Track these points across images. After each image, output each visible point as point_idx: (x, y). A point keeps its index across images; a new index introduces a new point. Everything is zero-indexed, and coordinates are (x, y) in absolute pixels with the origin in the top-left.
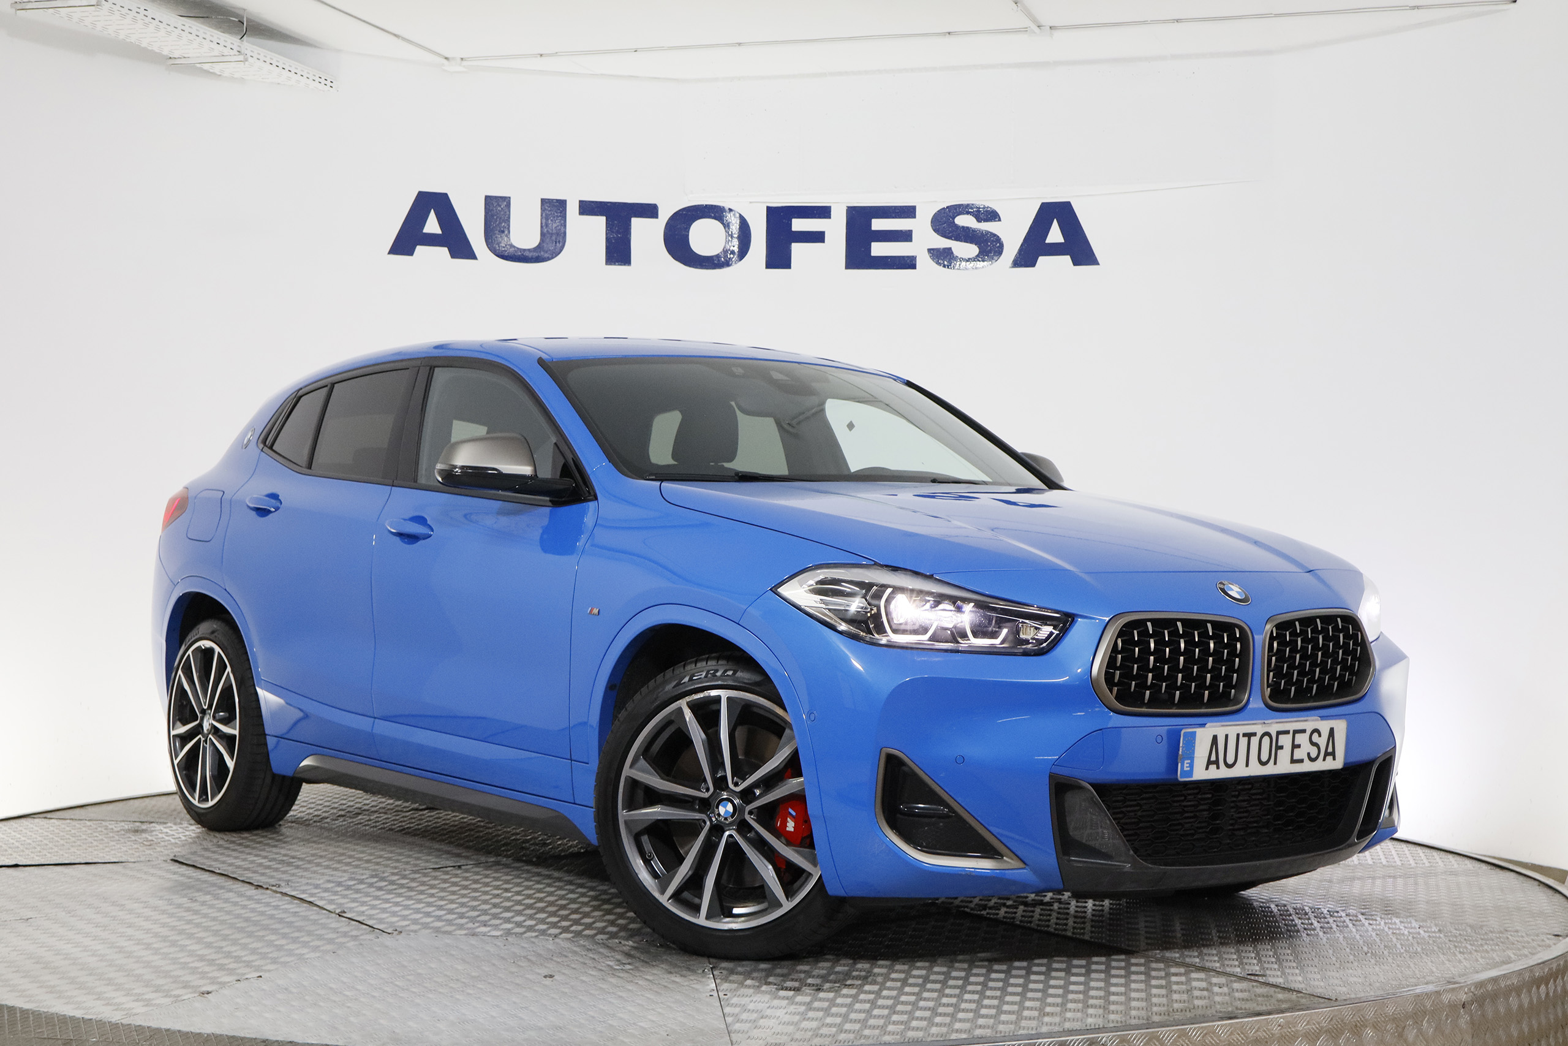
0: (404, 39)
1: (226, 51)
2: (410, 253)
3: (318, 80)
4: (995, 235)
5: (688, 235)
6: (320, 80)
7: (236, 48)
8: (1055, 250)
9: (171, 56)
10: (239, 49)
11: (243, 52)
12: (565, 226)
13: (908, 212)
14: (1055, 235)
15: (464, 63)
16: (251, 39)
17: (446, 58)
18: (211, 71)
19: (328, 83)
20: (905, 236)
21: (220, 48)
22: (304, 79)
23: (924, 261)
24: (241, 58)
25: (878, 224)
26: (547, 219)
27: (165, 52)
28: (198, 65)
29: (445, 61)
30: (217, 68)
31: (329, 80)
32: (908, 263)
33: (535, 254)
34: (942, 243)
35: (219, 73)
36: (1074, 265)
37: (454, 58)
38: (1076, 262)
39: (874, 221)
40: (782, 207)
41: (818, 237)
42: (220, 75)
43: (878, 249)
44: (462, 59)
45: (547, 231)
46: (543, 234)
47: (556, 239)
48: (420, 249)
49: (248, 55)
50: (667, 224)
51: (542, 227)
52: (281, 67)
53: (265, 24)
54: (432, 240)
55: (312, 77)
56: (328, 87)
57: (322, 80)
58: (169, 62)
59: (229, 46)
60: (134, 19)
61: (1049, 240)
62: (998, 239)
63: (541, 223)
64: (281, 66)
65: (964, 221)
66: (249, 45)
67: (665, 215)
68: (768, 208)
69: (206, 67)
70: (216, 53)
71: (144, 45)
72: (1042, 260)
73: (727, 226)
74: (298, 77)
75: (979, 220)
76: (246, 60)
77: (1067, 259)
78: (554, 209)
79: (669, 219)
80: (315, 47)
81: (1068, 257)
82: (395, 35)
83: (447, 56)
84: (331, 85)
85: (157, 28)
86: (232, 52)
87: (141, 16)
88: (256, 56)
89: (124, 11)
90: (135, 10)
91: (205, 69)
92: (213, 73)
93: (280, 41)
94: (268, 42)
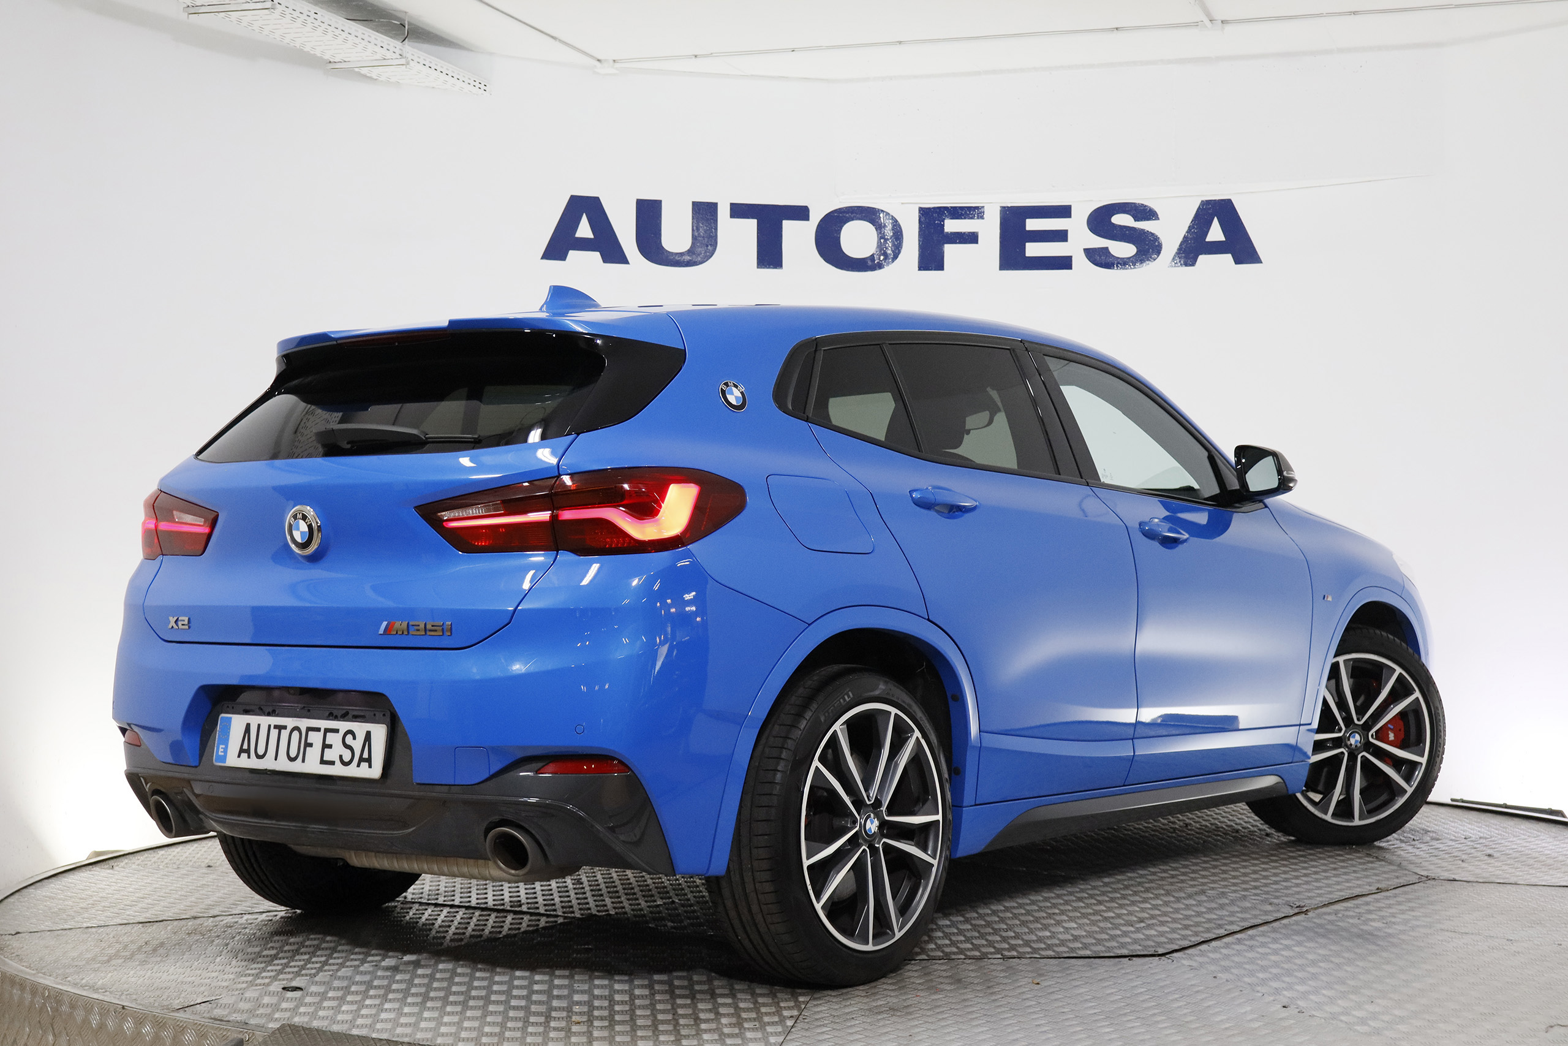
0: (560, 41)
1: (389, 55)
2: (562, 257)
3: (473, 83)
4: (1153, 234)
5: (840, 237)
6: (475, 83)
7: (398, 52)
8: (1216, 248)
9: (332, 60)
10: (400, 52)
11: (404, 55)
12: (716, 229)
13: (1064, 212)
14: (1216, 233)
15: (617, 65)
16: (411, 43)
17: (598, 60)
18: (368, 75)
19: (482, 86)
20: (1061, 236)
21: (383, 51)
22: (460, 83)
23: (1080, 262)
24: (403, 61)
25: (1032, 224)
26: (698, 223)
27: (327, 57)
28: (356, 70)
29: (597, 63)
30: (374, 73)
31: (483, 84)
32: (1064, 263)
33: (687, 258)
34: (1099, 242)
35: (375, 77)
36: (1236, 263)
37: (606, 60)
38: (1238, 261)
39: (1028, 221)
40: (934, 208)
41: (971, 238)
42: (376, 79)
43: (1033, 249)
44: (614, 61)
45: (699, 234)
46: (694, 238)
47: (708, 242)
48: (572, 254)
49: (410, 59)
50: (819, 226)
51: (693, 230)
52: (439, 71)
53: (422, 26)
54: (584, 245)
55: (467, 81)
56: (482, 91)
57: (477, 84)
58: (329, 67)
59: (392, 49)
61: (1209, 238)
62: (1156, 238)
63: (693, 227)
64: (439, 69)
65: (1121, 219)
66: (410, 49)
67: (816, 217)
68: (921, 209)
69: (364, 71)
70: (378, 57)
71: (307, 49)
72: (1202, 259)
73: (879, 227)
74: (455, 80)
75: (1136, 219)
76: (407, 63)
77: (1228, 258)
78: (705, 213)
79: (821, 221)
80: (469, 50)
81: (1229, 256)
82: (552, 37)
83: (600, 58)
84: (485, 88)
85: (325, 32)
86: (394, 56)
87: (310, 20)
88: (416, 59)
89: (296, 14)
90: (306, 13)
91: (362, 72)
92: (371, 78)
93: (437, 45)
94: (426, 46)
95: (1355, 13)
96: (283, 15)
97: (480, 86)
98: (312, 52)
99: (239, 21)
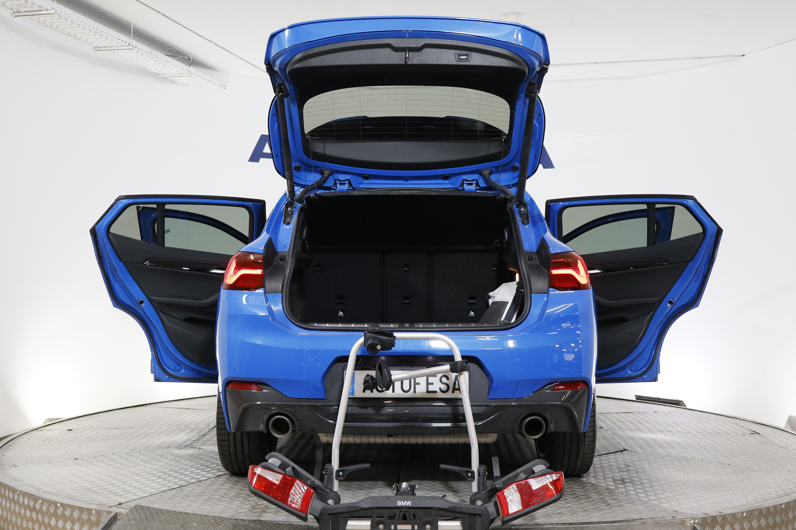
0: (258, 68)
1: (183, 72)
2: (257, 161)
6: (220, 85)
7: (187, 70)
9: (158, 73)
10: (188, 71)
11: (190, 72)
16: (193, 67)
18: (174, 80)
19: (223, 87)
21: (181, 70)
22: (214, 85)
24: (189, 74)
27: (156, 72)
28: (169, 78)
30: (177, 79)
35: (177, 82)
38: (544, 167)
48: (261, 159)
49: (192, 73)
52: (205, 79)
53: (198, 60)
54: (266, 156)
55: (217, 84)
56: (224, 89)
57: (221, 86)
58: (157, 76)
59: (185, 69)
60: (147, 56)
66: (192, 69)
69: (172, 78)
70: (179, 72)
71: (148, 68)
74: (211, 84)
76: (192, 75)
80: (218, 71)
82: (254, 66)
84: (225, 87)
85: (156, 61)
86: (186, 72)
87: (150, 55)
88: (195, 74)
89: (143, 52)
90: (147, 52)
91: (171, 79)
92: (175, 82)
93: (205, 69)
94: (199, 69)
95: (597, 63)
96: (137, 52)
97: (223, 86)
98: (150, 70)
99: (118, 55)
